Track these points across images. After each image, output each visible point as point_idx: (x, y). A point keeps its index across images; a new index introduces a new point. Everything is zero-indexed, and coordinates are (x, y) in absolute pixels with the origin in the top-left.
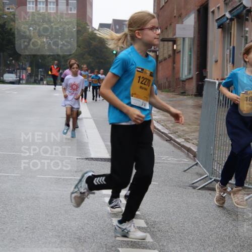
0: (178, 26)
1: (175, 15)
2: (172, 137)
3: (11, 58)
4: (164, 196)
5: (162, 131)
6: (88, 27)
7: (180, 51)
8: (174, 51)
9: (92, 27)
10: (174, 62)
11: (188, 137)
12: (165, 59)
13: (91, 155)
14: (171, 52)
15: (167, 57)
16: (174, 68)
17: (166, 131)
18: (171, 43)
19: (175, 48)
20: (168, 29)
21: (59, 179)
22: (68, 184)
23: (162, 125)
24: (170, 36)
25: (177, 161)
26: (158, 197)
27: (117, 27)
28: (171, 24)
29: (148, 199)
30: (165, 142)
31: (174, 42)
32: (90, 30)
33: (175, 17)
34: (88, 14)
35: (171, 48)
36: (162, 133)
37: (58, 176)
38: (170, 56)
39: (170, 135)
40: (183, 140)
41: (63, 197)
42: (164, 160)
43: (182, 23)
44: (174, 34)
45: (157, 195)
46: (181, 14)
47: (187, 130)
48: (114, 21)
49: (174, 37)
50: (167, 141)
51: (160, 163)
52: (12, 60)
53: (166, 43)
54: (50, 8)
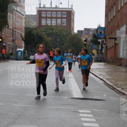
0: (117, 31)
1: (116, 26)
2: (115, 87)
3: (34, 48)
4: (112, 117)
5: (110, 84)
6: (72, 32)
7: (118, 44)
8: (115, 44)
9: (74, 32)
10: (115, 49)
11: (123, 87)
12: (111, 48)
13: (74, 96)
14: (114, 45)
15: (112, 47)
16: (115, 52)
17: (112, 84)
18: (114, 40)
19: (116, 42)
20: (112, 33)
21: (58, 108)
22: (63, 111)
23: (110, 81)
24: (113, 36)
25: (118, 100)
26: (109, 118)
27: (86, 32)
28: (114, 30)
29: (103, 119)
30: (111, 90)
31: (115, 39)
32: (73, 34)
33: (116, 27)
34: (72, 25)
35: (114, 42)
36: (110, 85)
37: (57, 107)
38: (113, 46)
39: (114, 86)
40: (121, 89)
41: (60, 117)
42: (111, 99)
43: (120, 30)
44: (116, 35)
45: (108, 117)
46: (119, 25)
47: (122, 84)
48: (85, 29)
49: (116, 37)
50: (112, 89)
51: (109, 100)
52: (34, 49)
53: (111, 40)
54: (53, 23)
